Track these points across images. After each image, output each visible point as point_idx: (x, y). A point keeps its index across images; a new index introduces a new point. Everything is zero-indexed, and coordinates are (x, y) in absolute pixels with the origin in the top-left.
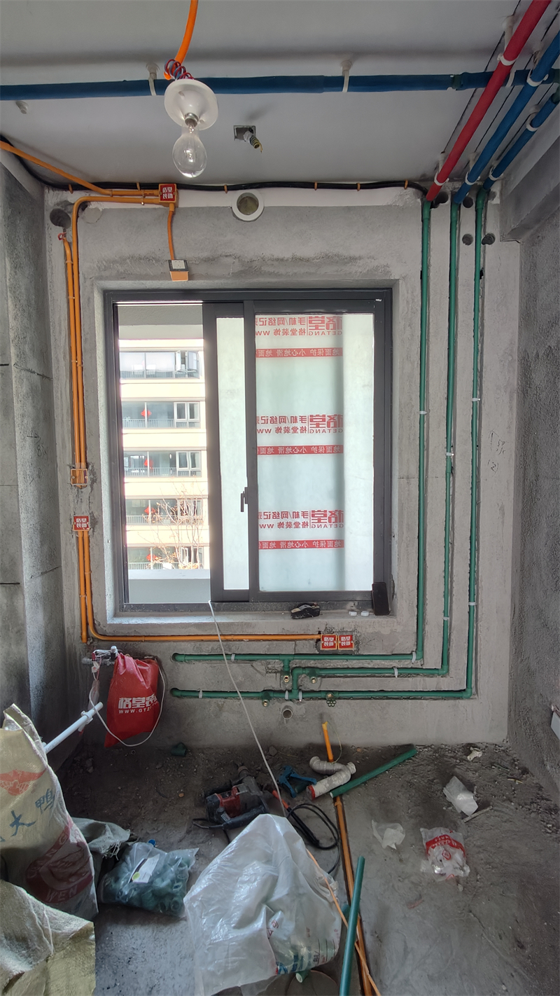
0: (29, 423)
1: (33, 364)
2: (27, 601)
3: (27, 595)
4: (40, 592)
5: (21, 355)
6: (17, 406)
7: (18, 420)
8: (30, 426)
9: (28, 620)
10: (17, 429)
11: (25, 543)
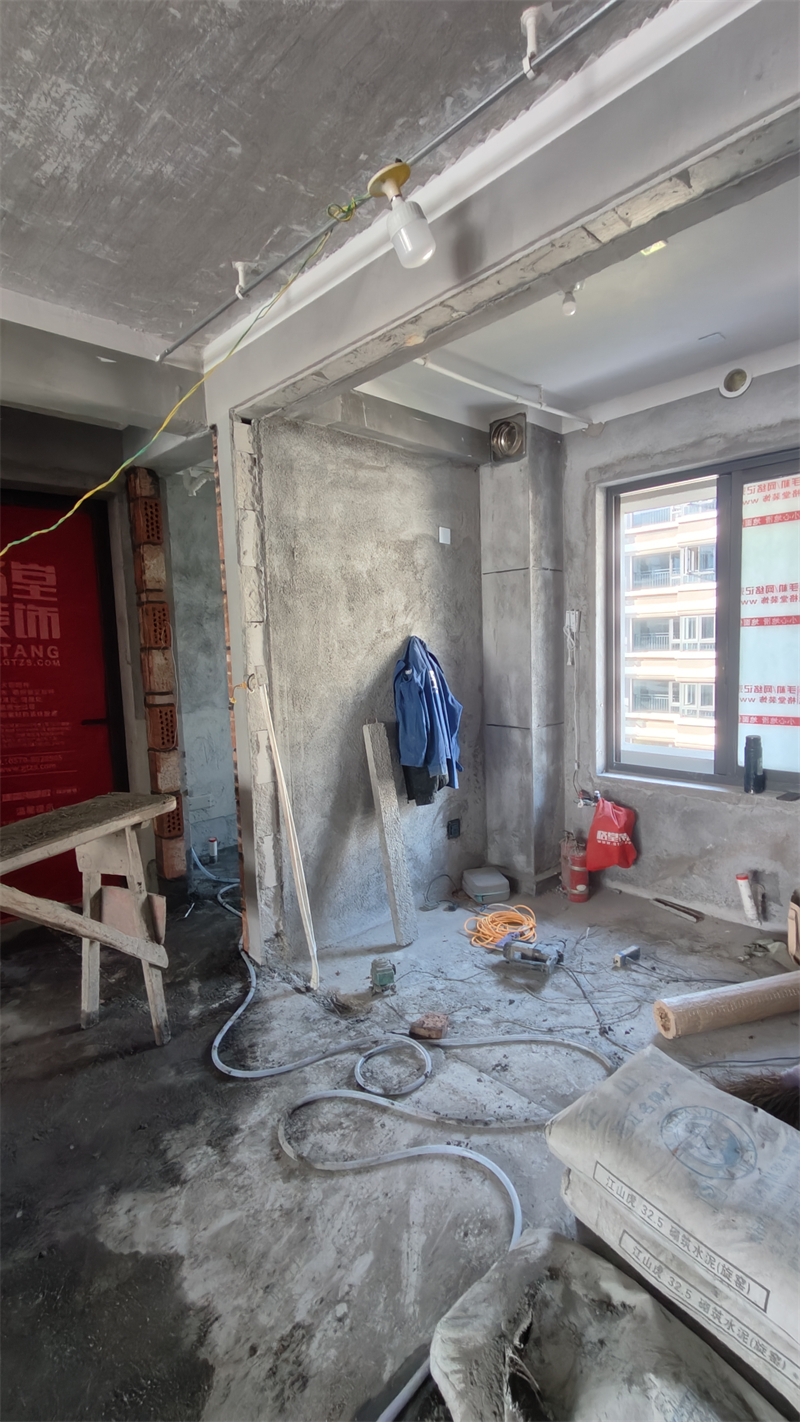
0: (541, 608)
1: (547, 563)
2: (534, 743)
3: (534, 738)
4: (544, 738)
5: (538, 560)
6: (533, 597)
7: (533, 608)
8: (543, 611)
9: (534, 757)
10: (532, 615)
11: (535, 700)
